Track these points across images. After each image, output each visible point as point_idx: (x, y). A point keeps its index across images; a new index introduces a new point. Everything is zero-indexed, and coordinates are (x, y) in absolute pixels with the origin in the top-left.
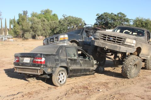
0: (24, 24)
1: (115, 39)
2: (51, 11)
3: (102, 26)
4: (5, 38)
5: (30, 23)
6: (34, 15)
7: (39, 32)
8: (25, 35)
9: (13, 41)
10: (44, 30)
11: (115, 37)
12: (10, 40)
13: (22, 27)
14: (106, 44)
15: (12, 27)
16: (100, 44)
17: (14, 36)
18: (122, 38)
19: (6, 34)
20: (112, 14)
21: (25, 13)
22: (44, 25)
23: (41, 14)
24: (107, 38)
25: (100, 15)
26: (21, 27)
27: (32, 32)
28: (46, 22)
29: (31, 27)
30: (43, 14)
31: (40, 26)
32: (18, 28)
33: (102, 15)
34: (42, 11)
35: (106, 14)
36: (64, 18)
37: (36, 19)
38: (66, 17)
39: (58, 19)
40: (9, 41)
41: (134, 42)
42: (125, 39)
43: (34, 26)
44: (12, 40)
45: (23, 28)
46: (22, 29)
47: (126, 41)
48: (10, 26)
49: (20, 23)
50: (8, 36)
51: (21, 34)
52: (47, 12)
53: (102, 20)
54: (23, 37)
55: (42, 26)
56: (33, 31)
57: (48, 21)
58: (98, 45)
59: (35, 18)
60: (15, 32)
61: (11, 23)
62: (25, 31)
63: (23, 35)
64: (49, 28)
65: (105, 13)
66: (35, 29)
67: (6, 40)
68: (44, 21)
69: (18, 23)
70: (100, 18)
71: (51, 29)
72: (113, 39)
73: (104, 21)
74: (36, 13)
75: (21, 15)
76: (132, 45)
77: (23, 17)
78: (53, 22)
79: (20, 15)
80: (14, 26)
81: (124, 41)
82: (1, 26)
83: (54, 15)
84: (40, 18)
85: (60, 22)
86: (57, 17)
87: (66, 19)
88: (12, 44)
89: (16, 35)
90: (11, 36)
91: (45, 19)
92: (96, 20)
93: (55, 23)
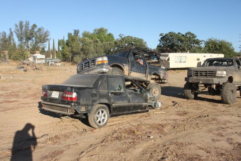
0: (74, 45)
2: (107, 30)
3: (167, 49)
4: (51, 62)
5: (81, 44)
6: (86, 35)
7: (91, 55)
8: (75, 58)
9: (61, 65)
10: (97, 52)
11: (207, 72)
12: (57, 64)
13: (72, 49)
15: (60, 49)
17: (62, 59)
19: (53, 57)
20: (179, 33)
21: (76, 32)
22: (97, 46)
23: (93, 34)
25: (164, 35)
26: (70, 48)
27: (82, 55)
28: (100, 43)
29: (82, 50)
30: (97, 33)
31: (92, 48)
32: (67, 50)
33: (166, 35)
34: (95, 30)
35: (171, 34)
36: (120, 38)
37: (88, 40)
38: (123, 37)
39: (114, 39)
40: (56, 66)
43: (85, 47)
44: (59, 64)
45: (73, 50)
46: (72, 52)
49: (69, 44)
50: (56, 60)
51: (70, 57)
52: (101, 31)
53: (166, 41)
54: (72, 60)
55: (94, 48)
56: (84, 53)
57: (102, 41)
59: (86, 38)
60: (64, 55)
61: (59, 44)
62: (74, 54)
63: (72, 58)
64: (103, 51)
65: (170, 33)
66: (86, 52)
67: (53, 64)
68: (97, 42)
69: (67, 44)
70: (164, 38)
71: (105, 52)
73: (169, 42)
74: (88, 32)
75: (71, 34)
77: (72, 38)
78: (108, 43)
79: (70, 35)
80: (63, 48)
82: (49, 48)
83: (110, 35)
84: (92, 38)
85: (116, 43)
86: (113, 37)
87: (123, 39)
88: (59, 70)
89: (65, 58)
90: (59, 60)
91: (98, 40)
92: (160, 41)
93: (110, 44)
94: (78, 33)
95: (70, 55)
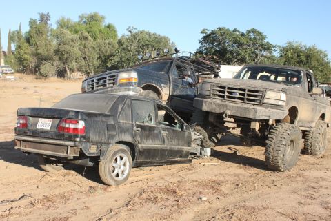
0: (41, 42)
1: (243, 95)
2: (103, 18)
3: (213, 58)
5: (55, 43)
6: (63, 24)
7: (74, 63)
8: (42, 67)
9: (15, 79)
10: (85, 58)
11: (244, 90)
12: (8, 77)
13: (37, 50)
14: (227, 106)
15: (13, 48)
16: (214, 106)
17: (17, 68)
18: (257, 92)
20: (235, 30)
21: (44, 18)
22: (85, 47)
23: (79, 24)
24: (227, 94)
25: (209, 32)
26: (33, 49)
27: (57, 63)
28: (91, 42)
29: (57, 52)
30: (85, 22)
31: (76, 49)
32: (28, 51)
33: (213, 33)
34: (81, 17)
35: (223, 32)
36: (130, 34)
37: (68, 34)
38: (134, 32)
39: (116, 35)
40: (5, 80)
41: (283, 97)
42: (264, 93)
43: (62, 48)
44: (12, 77)
45: (39, 51)
46: (37, 54)
47: (267, 96)
48: (9, 47)
49: (32, 40)
50: (4, 69)
51: (33, 64)
52: (93, 19)
53: (213, 43)
54: (36, 71)
55: (80, 49)
56: (60, 59)
57: (95, 39)
58: (209, 110)
59: (65, 31)
60: (20, 61)
61: (11, 38)
62: (42, 59)
63: (37, 67)
64: (96, 56)
65: (220, 29)
66: (65, 56)
68: (86, 38)
69: (28, 40)
70: (209, 38)
71: (100, 58)
72: (240, 94)
73: (218, 46)
74: (68, 20)
75: (35, 21)
76: (280, 103)
77: (38, 28)
78: (107, 41)
79: (32, 23)
80: (19, 47)
81: (263, 97)
83: (109, 27)
84: (76, 32)
85: (120, 43)
86: (115, 31)
87: (134, 36)
88: (13, 87)
89: (22, 66)
90: (10, 69)
91: (88, 35)
92: (201, 42)
93: (109, 44)
94: (47, 19)
95: (33, 62)
